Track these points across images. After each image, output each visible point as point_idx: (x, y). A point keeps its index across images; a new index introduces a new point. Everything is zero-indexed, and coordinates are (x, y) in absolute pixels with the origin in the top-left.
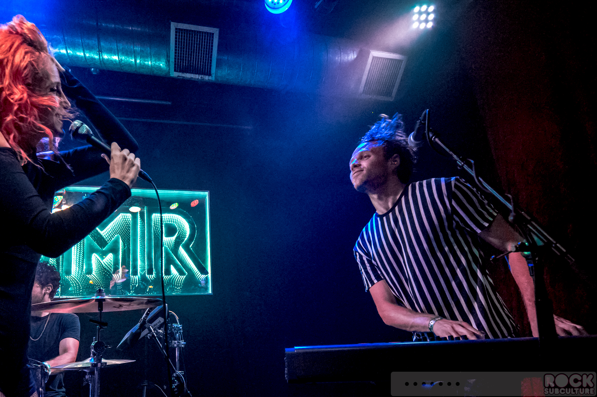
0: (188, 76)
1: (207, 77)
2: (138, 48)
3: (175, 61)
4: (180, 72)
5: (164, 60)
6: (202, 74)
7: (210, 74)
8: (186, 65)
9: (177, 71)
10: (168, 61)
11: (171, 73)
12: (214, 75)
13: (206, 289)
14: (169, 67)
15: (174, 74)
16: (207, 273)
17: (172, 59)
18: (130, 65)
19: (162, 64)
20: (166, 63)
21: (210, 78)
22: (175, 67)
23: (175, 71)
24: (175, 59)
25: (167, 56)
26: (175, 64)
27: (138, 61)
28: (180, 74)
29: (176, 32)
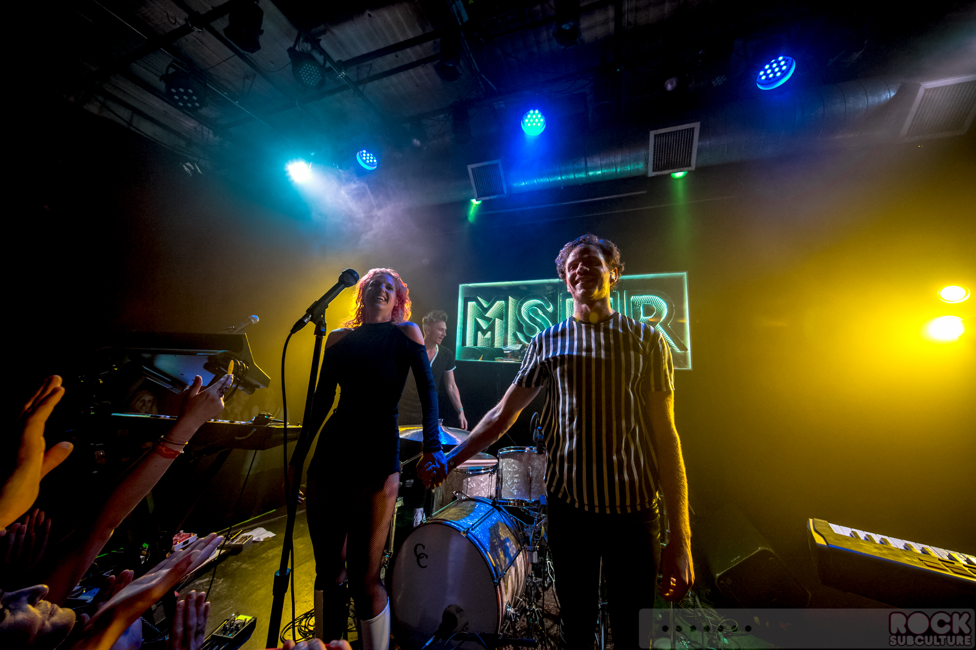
0: (666, 172)
2: (619, 159)
3: (654, 162)
4: (658, 170)
5: (643, 164)
6: (681, 167)
7: (688, 166)
8: (664, 163)
9: (656, 171)
10: (647, 163)
11: (648, 173)
12: (692, 167)
14: (647, 168)
15: (651, 174)
17: (651, 160)
18: (612, 174)
19: (640, 166)
20: (645, 166)
22: (653, 168)
23: (653, 171)
24: (654, 160)
25: (646, 157)
26: (654, 165)
27: (619, 170)
28: (659, 173)
29: (655, 138)
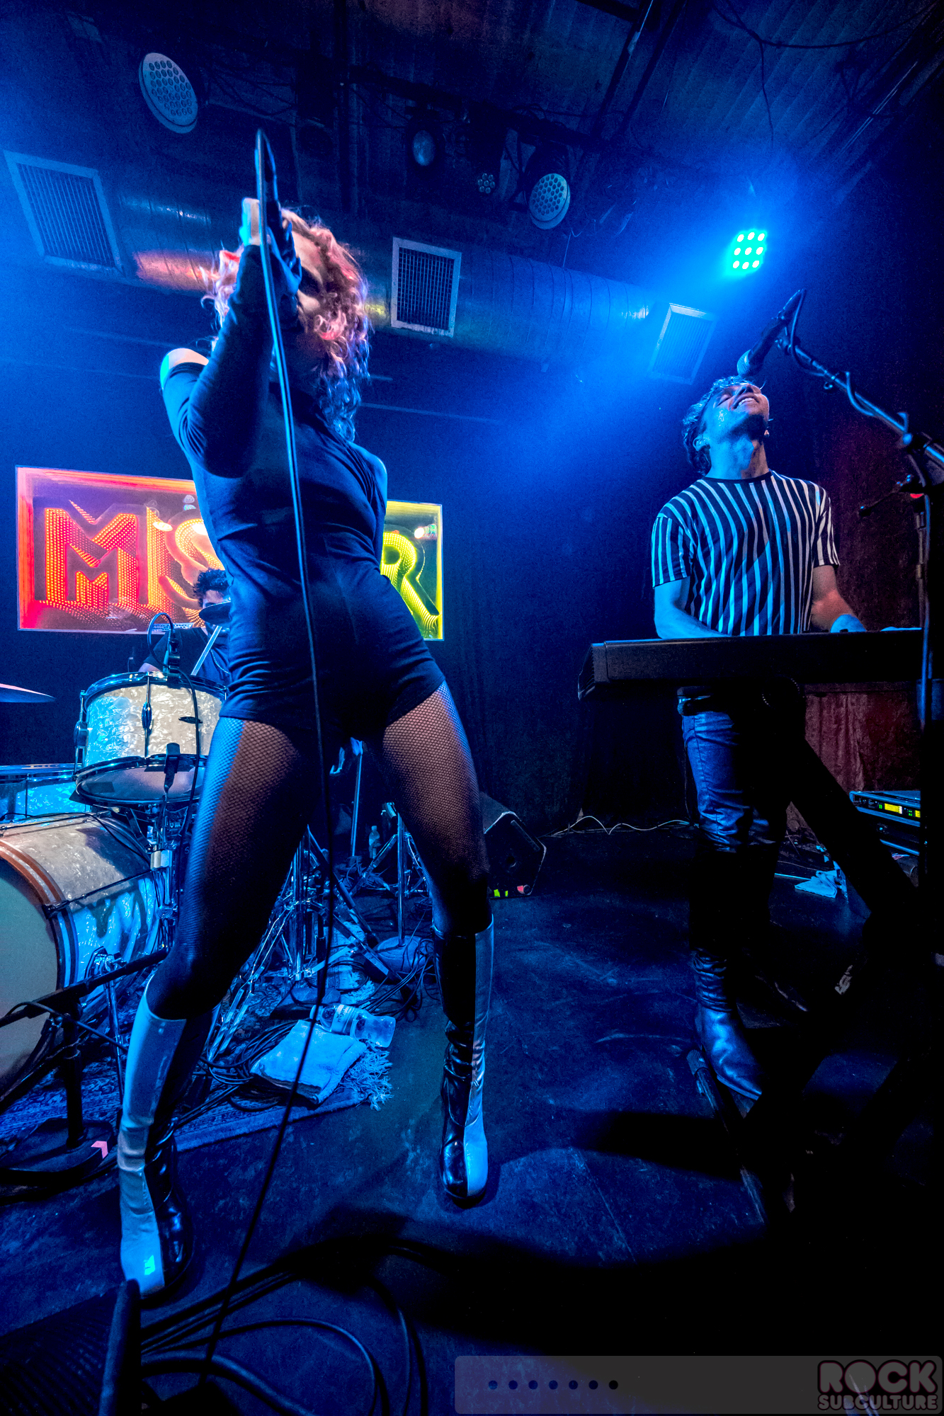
0: (417, 328)
1: (443, 331)
3: (399, 304)
4: (405, 321)
5: (383, 304)
6: (436, 327)
7: (446, 328)
8: (413, 311)
9: (401, 320)
10: (388, 305)
11: (392, 322)
12: (452, 330)
13: (436, 633)
14: (390, 313)
15: (396, 324)
16: (436, 613)
17: (394, 301)
19: (380, 307)
20: (386, 307)
21: (447, 334)
22: (398, 313)
23: (398, 319)
24: (398, 301)
25: (387, 296)
26: (399, 309)
28: (407, 326)
29: (400, 255)
